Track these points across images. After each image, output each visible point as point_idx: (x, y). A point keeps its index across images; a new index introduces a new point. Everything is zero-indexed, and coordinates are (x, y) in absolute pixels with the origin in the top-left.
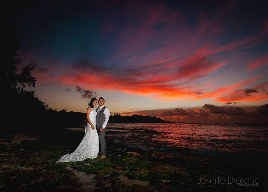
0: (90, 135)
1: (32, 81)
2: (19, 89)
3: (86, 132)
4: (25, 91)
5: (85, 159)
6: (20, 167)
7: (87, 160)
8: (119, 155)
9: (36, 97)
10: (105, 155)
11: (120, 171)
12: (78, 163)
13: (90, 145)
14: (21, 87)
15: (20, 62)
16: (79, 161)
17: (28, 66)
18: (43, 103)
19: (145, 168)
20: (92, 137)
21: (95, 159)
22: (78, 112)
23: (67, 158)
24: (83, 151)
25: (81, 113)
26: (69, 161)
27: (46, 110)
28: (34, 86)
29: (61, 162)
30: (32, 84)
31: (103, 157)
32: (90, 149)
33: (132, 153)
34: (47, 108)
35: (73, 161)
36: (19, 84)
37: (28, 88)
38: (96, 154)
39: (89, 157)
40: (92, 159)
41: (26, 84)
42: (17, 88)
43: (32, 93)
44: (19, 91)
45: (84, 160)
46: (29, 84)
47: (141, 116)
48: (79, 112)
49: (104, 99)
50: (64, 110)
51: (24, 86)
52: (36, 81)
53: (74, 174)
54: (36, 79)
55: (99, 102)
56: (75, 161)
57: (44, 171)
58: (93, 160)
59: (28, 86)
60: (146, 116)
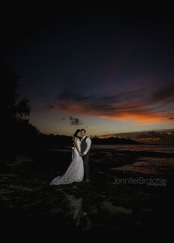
0: (76, 161)
1: (27, 112)
2: (18, 118)
3: (73, 158)
4: (22, 119)
5: (73, 182)
6: (23, 187)
7: (75, 183)
8: (101, 179)
9: (30, 124)
10: (89, 179)
11: (104, 196)
12: (67, 186)
13: (76, 170)
14: (20, 116)
15: (18, 97)
16: (68, 183)
17: (24, 100)
18: (36, 128)
19: (127, 194)
20: (78, 163)
21: (81, 182)
23: (57, 181)
24: (71, 175)
26: (60, 184)
27: (38, 134)
28: (29, 116)
29: (53, 184)
30: (27, 114)
31: (88, 180)
32: (76, 173)
33: (112, 176)
34: (39, 132)
35: (63, 184)
36: (18, 114)
37: (24, 117)
38: (82, 178)
39: (76, 181)
40: (78, 182)
41: (23, 114)
42: (16, 117)
43: (28, 120)
44: (18, 120)
45: (71, 183)
46: (25, 114)
47: (117, 138)
49: (85, 130)
50: (52, 134)
51: (21, 116)
52: (30, 111)
53: (65, 197)
54: (30, 110)
55: (81, 134)
56: (65, 184)
57: (41, 192)
58: (80, 184)
59: (24, 116)
60: (121, 138)
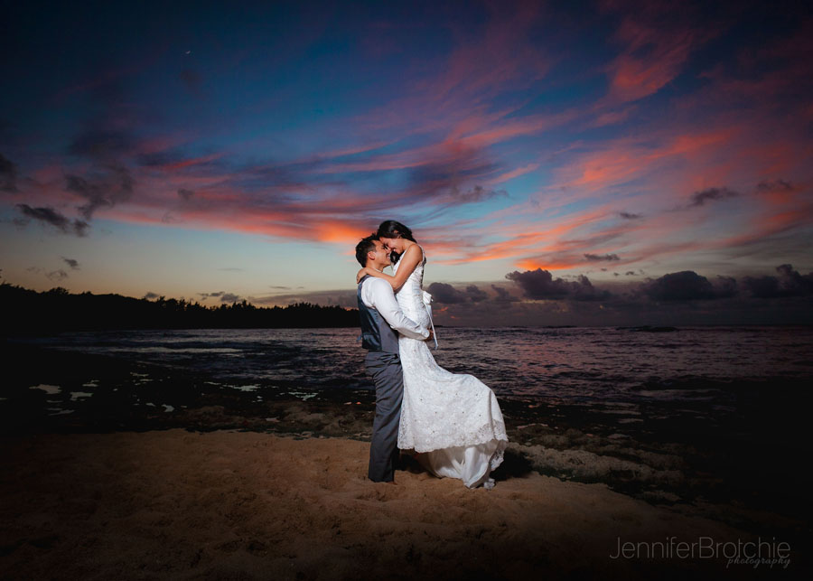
22: (111, 294)
25: (123, 297)
48: (117, 295)
